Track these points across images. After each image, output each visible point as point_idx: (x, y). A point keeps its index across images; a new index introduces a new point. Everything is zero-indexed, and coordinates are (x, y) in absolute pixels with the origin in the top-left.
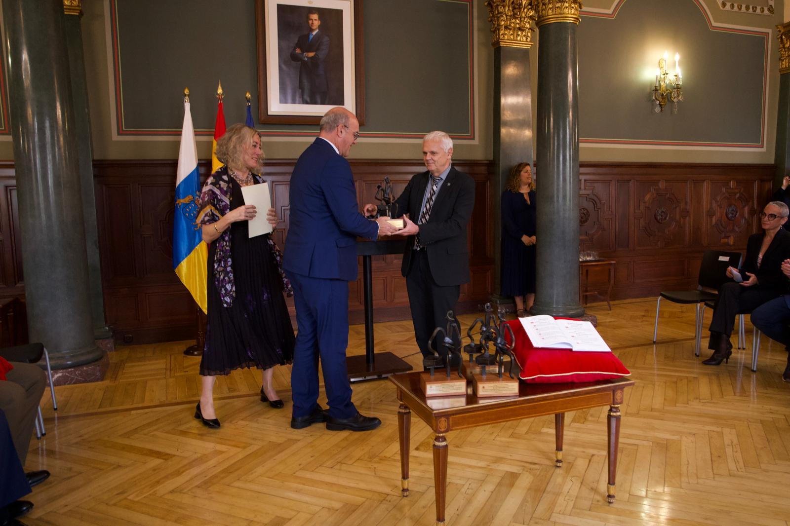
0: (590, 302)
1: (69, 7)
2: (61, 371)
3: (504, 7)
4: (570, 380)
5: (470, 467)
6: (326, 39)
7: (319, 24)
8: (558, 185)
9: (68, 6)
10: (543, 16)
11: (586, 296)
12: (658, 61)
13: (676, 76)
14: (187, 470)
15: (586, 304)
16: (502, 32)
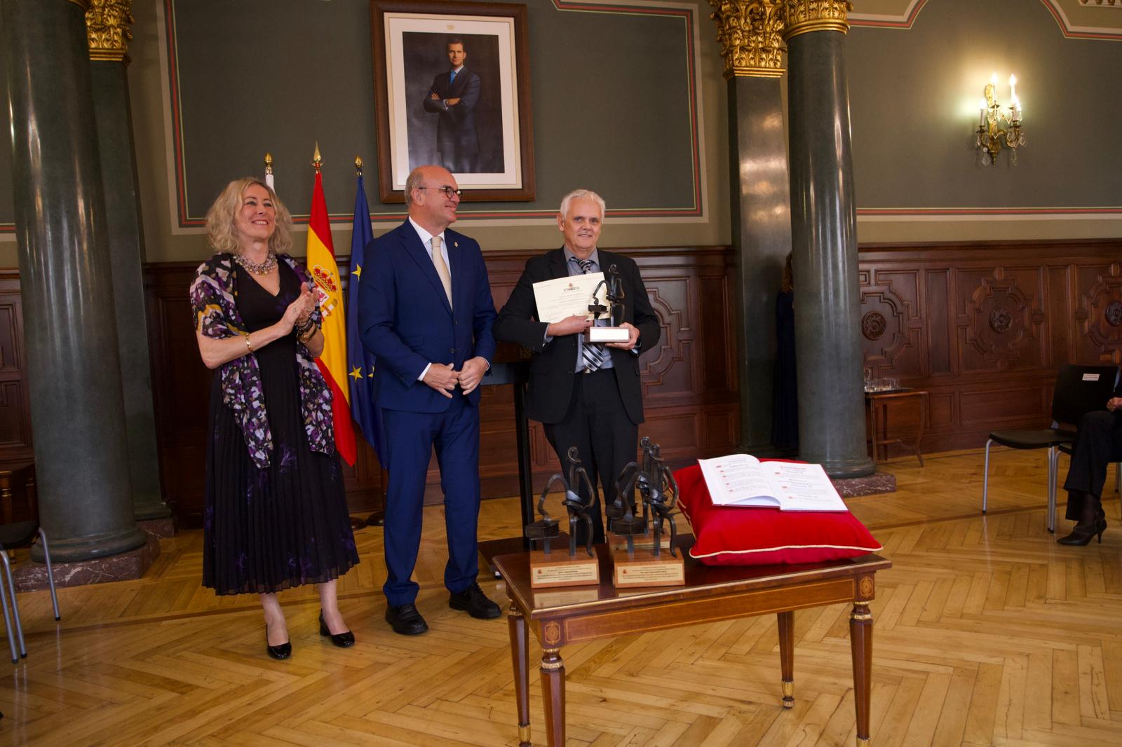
0: (893, 457)
1: (108, 51)
2: (81, 564)
3: (738, 18)
4: (779, 560)
5: (643, 707)
6: (475, 79)
7: (464, 58)
8: (826, 275)
9: (108, 49)
10: (791, 25)
11: (885, 446)
12: (983, 89)
13: (1012, 108)
14: (205, 710)
15: (886, 459)
16: (736, 56)
